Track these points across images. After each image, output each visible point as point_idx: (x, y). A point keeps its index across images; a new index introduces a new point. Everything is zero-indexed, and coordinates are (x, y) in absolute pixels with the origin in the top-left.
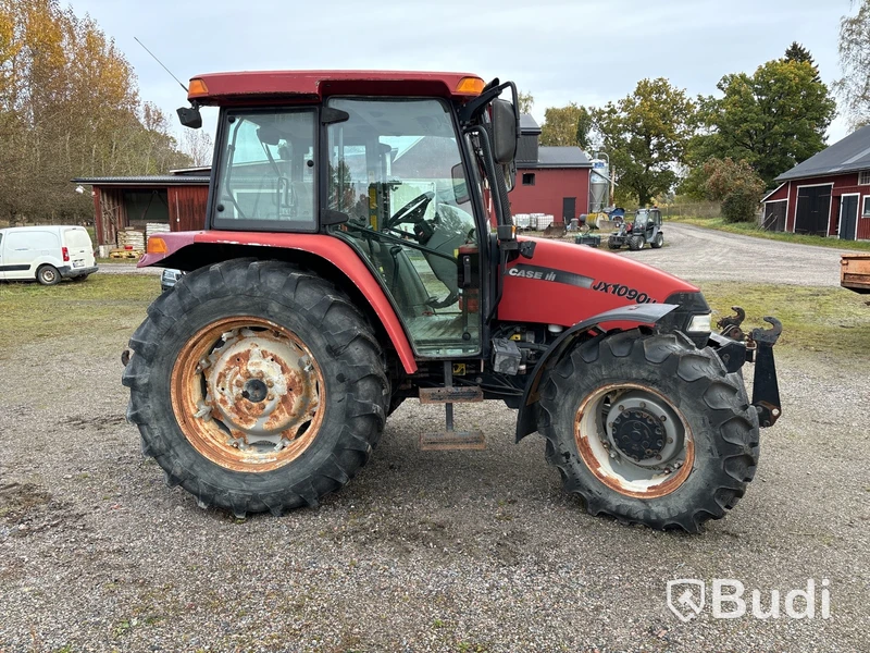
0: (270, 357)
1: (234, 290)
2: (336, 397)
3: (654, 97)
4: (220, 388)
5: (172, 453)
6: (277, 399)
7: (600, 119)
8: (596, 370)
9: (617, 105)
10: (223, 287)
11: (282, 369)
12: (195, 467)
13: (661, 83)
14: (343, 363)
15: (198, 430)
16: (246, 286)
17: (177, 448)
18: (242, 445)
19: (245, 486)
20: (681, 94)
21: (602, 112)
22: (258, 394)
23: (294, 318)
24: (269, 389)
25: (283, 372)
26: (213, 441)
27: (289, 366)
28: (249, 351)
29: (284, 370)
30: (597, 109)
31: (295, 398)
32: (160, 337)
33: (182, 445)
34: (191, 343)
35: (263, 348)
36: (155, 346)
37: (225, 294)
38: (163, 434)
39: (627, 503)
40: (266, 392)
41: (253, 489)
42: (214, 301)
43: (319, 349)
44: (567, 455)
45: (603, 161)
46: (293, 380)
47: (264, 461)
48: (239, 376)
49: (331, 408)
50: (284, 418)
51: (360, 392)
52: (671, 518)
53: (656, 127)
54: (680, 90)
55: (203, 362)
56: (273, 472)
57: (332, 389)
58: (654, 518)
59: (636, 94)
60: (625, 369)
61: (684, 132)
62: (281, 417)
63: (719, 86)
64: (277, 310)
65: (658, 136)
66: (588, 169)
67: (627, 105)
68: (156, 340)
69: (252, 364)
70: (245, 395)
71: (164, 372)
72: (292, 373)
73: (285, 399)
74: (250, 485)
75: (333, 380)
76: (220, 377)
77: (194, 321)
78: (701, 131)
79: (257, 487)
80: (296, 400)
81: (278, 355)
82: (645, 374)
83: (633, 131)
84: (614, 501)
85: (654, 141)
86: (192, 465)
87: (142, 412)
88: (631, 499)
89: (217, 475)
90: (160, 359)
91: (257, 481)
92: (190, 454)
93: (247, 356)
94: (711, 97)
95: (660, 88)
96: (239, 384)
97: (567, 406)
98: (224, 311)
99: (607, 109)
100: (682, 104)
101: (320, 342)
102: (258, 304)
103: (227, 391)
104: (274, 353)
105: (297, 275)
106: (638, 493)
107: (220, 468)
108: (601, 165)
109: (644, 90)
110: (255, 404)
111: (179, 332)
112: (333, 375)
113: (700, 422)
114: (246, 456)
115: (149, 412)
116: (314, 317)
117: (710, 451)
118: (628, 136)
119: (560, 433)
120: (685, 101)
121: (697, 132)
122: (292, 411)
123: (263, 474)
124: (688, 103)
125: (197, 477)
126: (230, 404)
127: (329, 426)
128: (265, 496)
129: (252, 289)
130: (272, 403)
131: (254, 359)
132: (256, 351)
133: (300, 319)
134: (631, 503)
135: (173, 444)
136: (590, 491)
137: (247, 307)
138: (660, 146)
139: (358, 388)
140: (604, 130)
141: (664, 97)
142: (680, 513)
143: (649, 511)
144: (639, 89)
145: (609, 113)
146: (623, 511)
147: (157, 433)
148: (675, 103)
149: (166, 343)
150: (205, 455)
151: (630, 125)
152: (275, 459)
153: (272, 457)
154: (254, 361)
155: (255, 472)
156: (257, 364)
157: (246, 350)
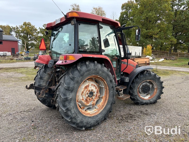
2: (111, 92)
3: (28, 26)
4: (82, 96)
5: (77, 117)
7: (14, 30)
8: (143, 79)
9: (19, 27)
10: (90, 68)
11: (96, 88)
13: (29, 23)
14: (112, 84)
17: (78, 115)
19: (94, 119)
20: (34, 26)
21: (14, 28)
22: (91, 95)
24: (94, 93)
28: (89, 85)
30: (13, 27)
31: (98, 95)
32: (74, 84)
36: (74, 87)
37: (91, 70)
38: (75, 112)
39: (146, 101)
40: (93, 94)
41: (96, 119)
42: (88, 72)
43: (108, 81)
44: (136, 95)
45: (20, 40)
46: (98, 90)
47: (95, 112)
48: (87, 91)
49: (110, 95)
52: (154, 101)
53: (29, 33)
54: (33, 25)
56: (99, 114)
58: (151, 102)
59: (24, 25)
60: (148, 78)
61: (36, 35)
62: (95, 100)
63: (43, 26)
64: (101, 73)
65: (30, 35)
66: (17, 41)
67: (21, 27)
68: (73, 85)
70: (89, 96)
73: (96, 95)
74: (95, 119)
76: (82, 93)
77: (83, 78)
78: (39, 35)
79: (97, 119)
82: (151, 78)
83: (23, 33)
84: (144, 101)
85: (29, 36)
86: (82, 119)
87: (69, 107)
88: (147, 100)
89: (88, 119)
91: (96, 117)
92: (81, 116)
93: (88, 86)
94: (42, 28)
95: (29, 24)
96: (87, 94)
97: (137, 86)
99: (16, 27)
100: (35, 29)
101: (108, 79)
102: (97, 72)
103: (84, 96)
104: (94, 84)
106: (148, 99)
108: (20, 41)
109: (25, 24)
110: (91, 98)
112: (111, 87)
113: (159, 84)
114: (90, 112)
115: (72, 106)
116: (108, 74)
117: (160, 89)
118: (22, 34)
119: (135, 91)
120: (35, 28)
121: (38, 35)
122: (97, 98)
123: (97, 115)
124: (36, 29)
125: (83, 121)
126: (84, 100)
127: (110, 99)
128: (99, 120)
129: (96, 68)
130: (94, 97)
131: (90, 86)
132: (90, 84)
134: (147, 101)
136: (140, 101)
137: (95, 73)
138: (30, 37)
140: (16, 32)
141: (30, 26)
142: (155, 100)
143: (150, 101)
144: (24, 24)
145: (17, 28)
146: (146, 103)
147: (73, 112)
148: (33, 28)
149: (76, 85)
151: (22, 32)
152: (97, 111)
153: (96, 111)
154: (90, 87)
155: (95, 115)
156: (91, 88)
157: (88, 84)
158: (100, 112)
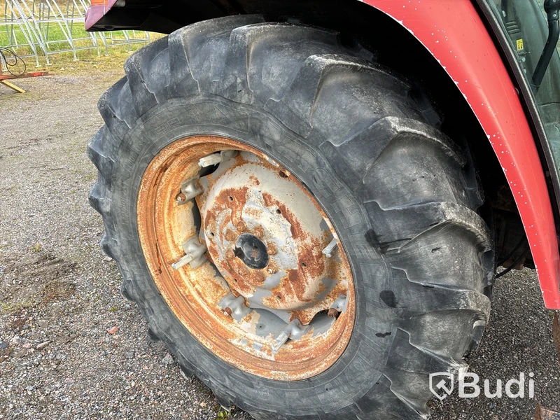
0: (275, 208)
1: (206, 84)
2: (376, 325)
6: (283, 273)
11: (292, 229)
12: (172, 332)
14: (397, 273)
15: (180, 282)
16: (224, 78)
17: (152, 302)
18: (238, 312)
22: (256, 256)
23: (308, 158)
24: (271, 256)
25: (294, 236)
26: (200, 301)
27: (304, 228)
28: (245, 189)
29: (295, 232)
31: (310, 280)
32: (114, 150)
33: (157, 300)
34: (156, 165)
35: (266, 189)
36: (111, 163)
37: (191, 92)
38: (135, 281)
40: (266, 258)
41: (236, 390)
46: (309, 252)
47: (258, 352)
48: (230, 223)
50: (292, 301)
51: (426, 334)
55: (189, 189)
57: (369, 309)
62: (287, 298)
64: (277, 137)
68: (111, 152)
69: (248, 211)
70: (238, 253)
71: (128, 200)
72: (308, 241)
73: (294, 276)
74: (234, 383)
75: (372, 295)
76: (208, 218)
77: (153, 134)
79: (242, 392)
80: (311, 283)
81: (288, 206)
87: (111, 245)
90: (119, 182)
91: (245, 383)
92: (166, 315)
93: (242, 196)
96: (231, 236)
98: (191, 123)
101: (354, 217)
102: (244, 119)
103: (217, 239)
104: (282, 202)
105: (323, 60)
107: (200, 345)
110: (252, 270)
111: (135, 147)
112: (373, 286)
114: (238, 332)
116: (348, 168)
122: (305, 296)
123: (253, 378)
126: (221, 258)
127: (356, 363)
132: (257, 189)
133: (318, 163)
135: (147, 297)
137: (228, 122)
139: (423, 326)
147: (129, 276)
149: (123, 160)
150: (183, 322)
152: (272, 358)
153: (265, 355)
154: (253, 207)
155: (243, 368)
156: (255, 213)
157: (242, 185)
158: (275, 375)
